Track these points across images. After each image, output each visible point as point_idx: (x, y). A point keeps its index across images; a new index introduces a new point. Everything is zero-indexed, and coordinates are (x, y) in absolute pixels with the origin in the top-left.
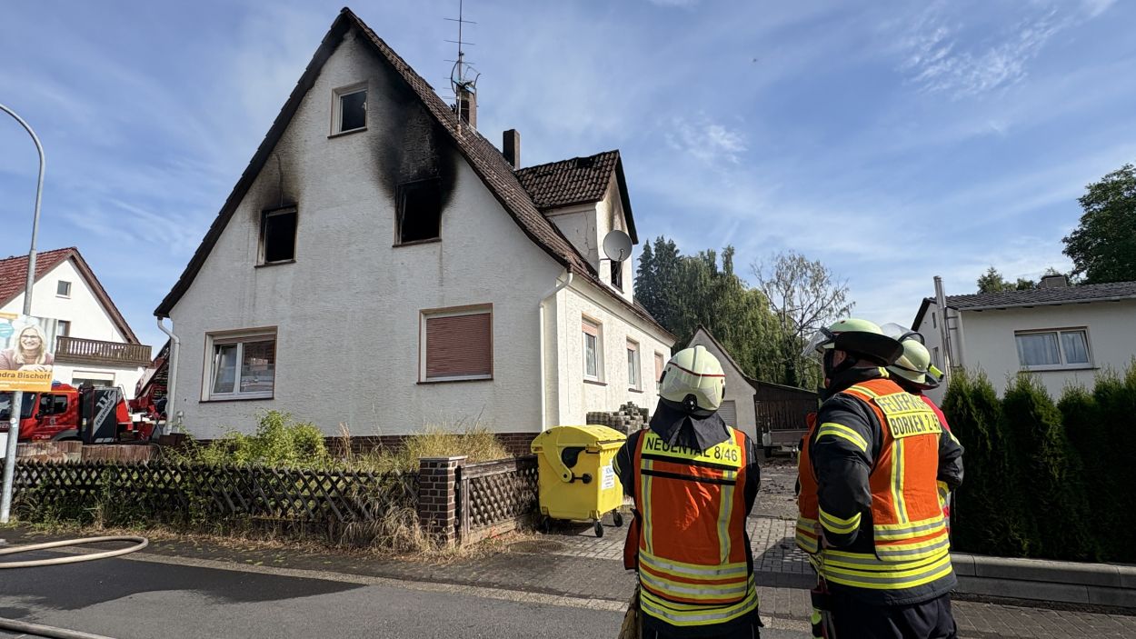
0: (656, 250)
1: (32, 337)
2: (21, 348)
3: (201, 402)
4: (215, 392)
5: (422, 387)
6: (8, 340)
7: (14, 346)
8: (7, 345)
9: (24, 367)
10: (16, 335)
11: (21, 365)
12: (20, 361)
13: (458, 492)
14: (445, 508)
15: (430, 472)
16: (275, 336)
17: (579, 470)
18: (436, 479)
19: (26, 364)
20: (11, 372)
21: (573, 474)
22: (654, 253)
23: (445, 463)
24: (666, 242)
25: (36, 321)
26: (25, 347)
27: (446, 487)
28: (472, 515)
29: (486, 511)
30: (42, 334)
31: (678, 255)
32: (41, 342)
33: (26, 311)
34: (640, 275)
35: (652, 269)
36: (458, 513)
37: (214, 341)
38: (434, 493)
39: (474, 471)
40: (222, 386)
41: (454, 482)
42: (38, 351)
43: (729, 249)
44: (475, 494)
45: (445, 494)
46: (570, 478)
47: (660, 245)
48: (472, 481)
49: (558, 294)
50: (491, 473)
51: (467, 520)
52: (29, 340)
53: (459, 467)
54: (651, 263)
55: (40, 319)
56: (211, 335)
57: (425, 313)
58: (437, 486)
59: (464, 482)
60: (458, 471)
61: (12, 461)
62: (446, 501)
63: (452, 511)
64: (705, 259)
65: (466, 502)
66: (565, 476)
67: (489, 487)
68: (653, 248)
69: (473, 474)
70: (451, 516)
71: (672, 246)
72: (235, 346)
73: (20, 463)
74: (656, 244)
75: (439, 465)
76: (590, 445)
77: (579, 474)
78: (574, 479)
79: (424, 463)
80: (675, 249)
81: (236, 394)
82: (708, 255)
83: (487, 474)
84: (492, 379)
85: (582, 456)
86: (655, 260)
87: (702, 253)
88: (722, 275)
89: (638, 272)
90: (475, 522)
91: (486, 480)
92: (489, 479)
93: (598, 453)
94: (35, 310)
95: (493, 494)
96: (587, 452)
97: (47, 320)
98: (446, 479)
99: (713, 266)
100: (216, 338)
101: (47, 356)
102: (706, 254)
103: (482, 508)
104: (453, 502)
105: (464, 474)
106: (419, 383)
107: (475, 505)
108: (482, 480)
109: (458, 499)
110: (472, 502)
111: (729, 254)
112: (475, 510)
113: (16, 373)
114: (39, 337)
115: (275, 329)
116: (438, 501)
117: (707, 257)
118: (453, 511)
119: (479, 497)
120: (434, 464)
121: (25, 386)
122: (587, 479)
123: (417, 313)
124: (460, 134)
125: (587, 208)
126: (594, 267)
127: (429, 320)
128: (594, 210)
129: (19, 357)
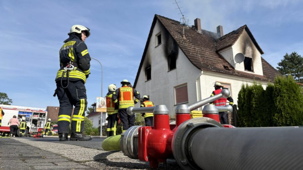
2: (101, 104)
7: (100, 103)
8: (99, 103)
9: (102, 107)
10: (101, 101)
20: (100, 108)
26: (102, 103)
30: (104, 100)
32: (104, 102)
42: (104, 104)
49: (201, 77)
57: (175, 87)
84: (188, 103)
106: (175, 105)
123: (173, 88)
124: (184, 38)
125: (230, 48)
126: (233, 66)
127: (176, 89)
128: (232, 48)
129: (101, 105)
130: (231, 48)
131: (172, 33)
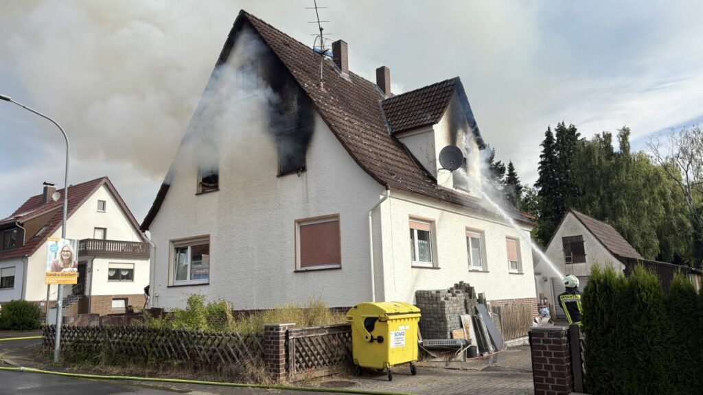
0: (557, 135)
1: (67, 251)
2: (62, 258)
3: (168, 287)
4: (177, 279)
5: (298, 274)
6: (56, 254)
7: (58, 258)
8: (55, 257)
9: (64, 270)
10: (60, 250)
11: (62, 268)
12: (61, 266)
13: (286, 346)
14: (278, 357)
15: (269, 334)
16: (209, 241)
17: (376, 334)
18: (272, 338)
19: (65, 267)
20: (58, 273)
21: (372, 336)
22: (555, 138)
23: (278, 328)
24: (567, 127)
25: (68, 242)
26: (64, 258)
27: (278, 343)
28: (298, 362)
29: (310, 360)
30: (71, 249)
31: (579, 138)
32: (71, 254)
33: (63, 236)
34: (543, 159)
35: (555, 153)
36: (287, 361)
37: (175, 245)
38: (272, 347)
39: (299, 333)
40: (181, 275)
41: (284, 341)
42: (70, 260)
43: (624, 129)
44: (301, 349)
45: (278, 348)
46: (369, 339)
47: (561, 130)
48: (298, 340)
49: (382, 205)
50: (313, 335)
51: (293, 365)
52: (66, 253)
53: (287, 330)
54: (554, 147)
55: (71, 240)
56: (173, 242)
57: (298, 222)
58: (274, 343)
59: (291, 341)
60: (287, 333)
61: (59, 325)
62: (278, 352)
63: (282, 359)
64: (601, 141)
65: (293, 353)
66: (367, 338)
67: (313, 344)
68: (554, 133)
69: (299, 335)
70: (283, 362)
71: (573, 130)
72: (186, 248)
73: (64, 328)
74: (556, 130)
75: (274, 329)
76: (381, 316)
77: (375, 337)
78: (372, 340)
79: (267, 328)
80: (576, 133)
81: (188, 281)
82: (604, 136)
83: (311, 335)
84: (340, 268)
85: (377, 324)
86: (556, 144)
87: (598, 136)
88: (617, 155)
89: (541, 156)
90: (300, 367)
91: (310, 341)
92: (312, 339)
93: (386, 321)
94: (68, 235)
95: (316, 349)
96: (380, 321)
97: (74, 240)
98: (278, 338)
99: (609, 148)
100: (176, 243)
101: (74, 262)
102: (601, 136)
103: (307, 358)
104: (284, 353)
105: (291, 335)
106: (296, 272)
107: (301, 356)
108: (307, 340)
109: (287, 351)
110: (298, 355)
111: (625, 134)
112: (301, 360)
113: (60, 273)
114: (70, 251)
115: (208, 236)
116: (274, 352)
117: (603, 139)
118: (284, 359)
119: (304, 350)
120: (272, 328)
121: (64, 281)
122: (380, 340)
123: (293, 222)
124: (322, 89)
125: (428, 129)
126: (433, 175)
127: (301, 227)
128: (433, 131)
129: (61, 264)
130: (430, 129)
131: (295, 72)
